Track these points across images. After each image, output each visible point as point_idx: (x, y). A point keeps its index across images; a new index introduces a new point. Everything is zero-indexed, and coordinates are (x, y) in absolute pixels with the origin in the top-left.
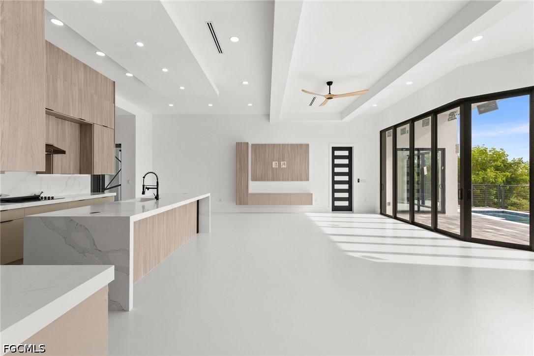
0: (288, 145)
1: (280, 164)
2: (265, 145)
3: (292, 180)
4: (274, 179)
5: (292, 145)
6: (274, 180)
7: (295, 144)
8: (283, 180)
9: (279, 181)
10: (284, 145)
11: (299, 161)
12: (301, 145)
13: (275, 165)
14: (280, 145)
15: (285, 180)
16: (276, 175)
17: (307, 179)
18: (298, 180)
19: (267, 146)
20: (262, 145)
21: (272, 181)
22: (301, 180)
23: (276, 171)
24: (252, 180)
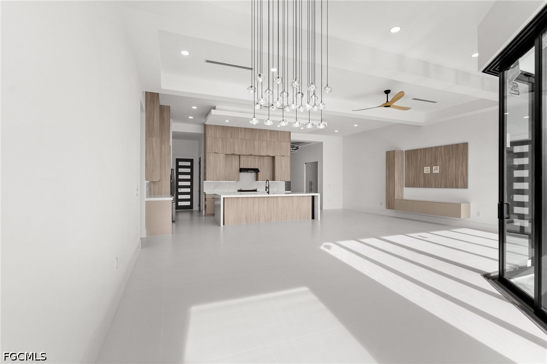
0: (441, 147)
1: (431, 170)
2: (417, 150)
3: (446, 187)
4: (426, 185)
5: (446, 147)
6: (426, 187)
7: (449, 146)
8: (435, 187)
9: (432, 187)
10: (436, 148)
11: (454, 165)
12: (457, 145)
13: (427, 170)
14: (432, 148)
15: (438, 187)
16: (428, 181)
17: (465, 186)
18: (452, 188)
19: (419, 151)
20: (414, 150)
21: (424, 187)
22: (457, 187)
23: (428, 177)
24: (405, 187)
